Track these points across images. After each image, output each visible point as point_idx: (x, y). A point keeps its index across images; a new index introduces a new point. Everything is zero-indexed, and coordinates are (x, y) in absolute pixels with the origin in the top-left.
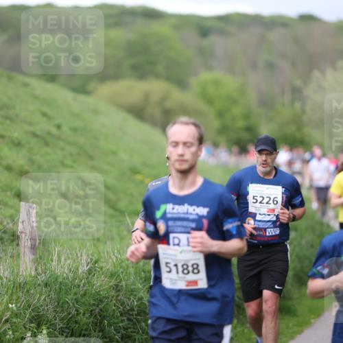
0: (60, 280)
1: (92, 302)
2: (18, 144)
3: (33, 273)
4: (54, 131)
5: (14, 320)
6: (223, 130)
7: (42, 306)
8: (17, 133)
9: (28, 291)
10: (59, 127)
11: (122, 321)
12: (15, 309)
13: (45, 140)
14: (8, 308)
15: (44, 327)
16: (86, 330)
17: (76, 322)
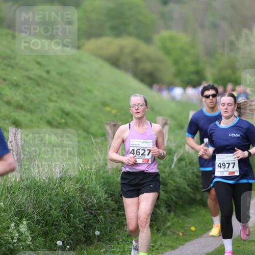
1: (62, 201)
2: (16, 85)
3: (18, 180)
4: (45, 75)
6: (178, 74)
7: (23, 203)
8: (16, 77)
9: (14, 193)
10: (48, 72)
11: (85, 214)
12: (3, 206)
13: (38, 82)
15: (24, 219)
16: (57, 221)
17: (50, 215)
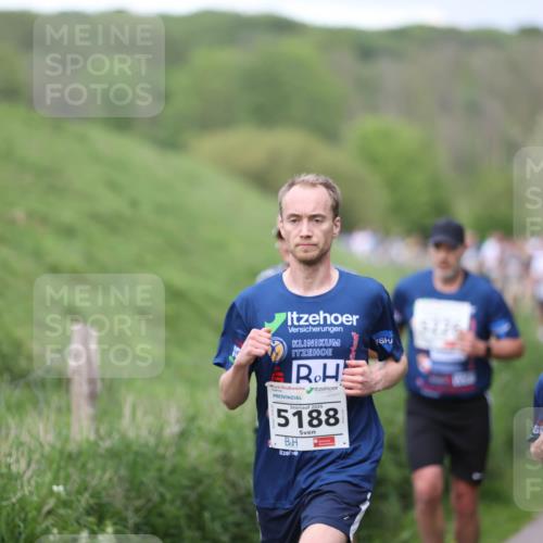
0: (135, 448)
3: (92, 437)
5: (62, 511)
7: (104, 488)
9: (83, 465)
10: (134, 204)
12: (63, 493)
14: (51, 493)
15: (108, 522)
